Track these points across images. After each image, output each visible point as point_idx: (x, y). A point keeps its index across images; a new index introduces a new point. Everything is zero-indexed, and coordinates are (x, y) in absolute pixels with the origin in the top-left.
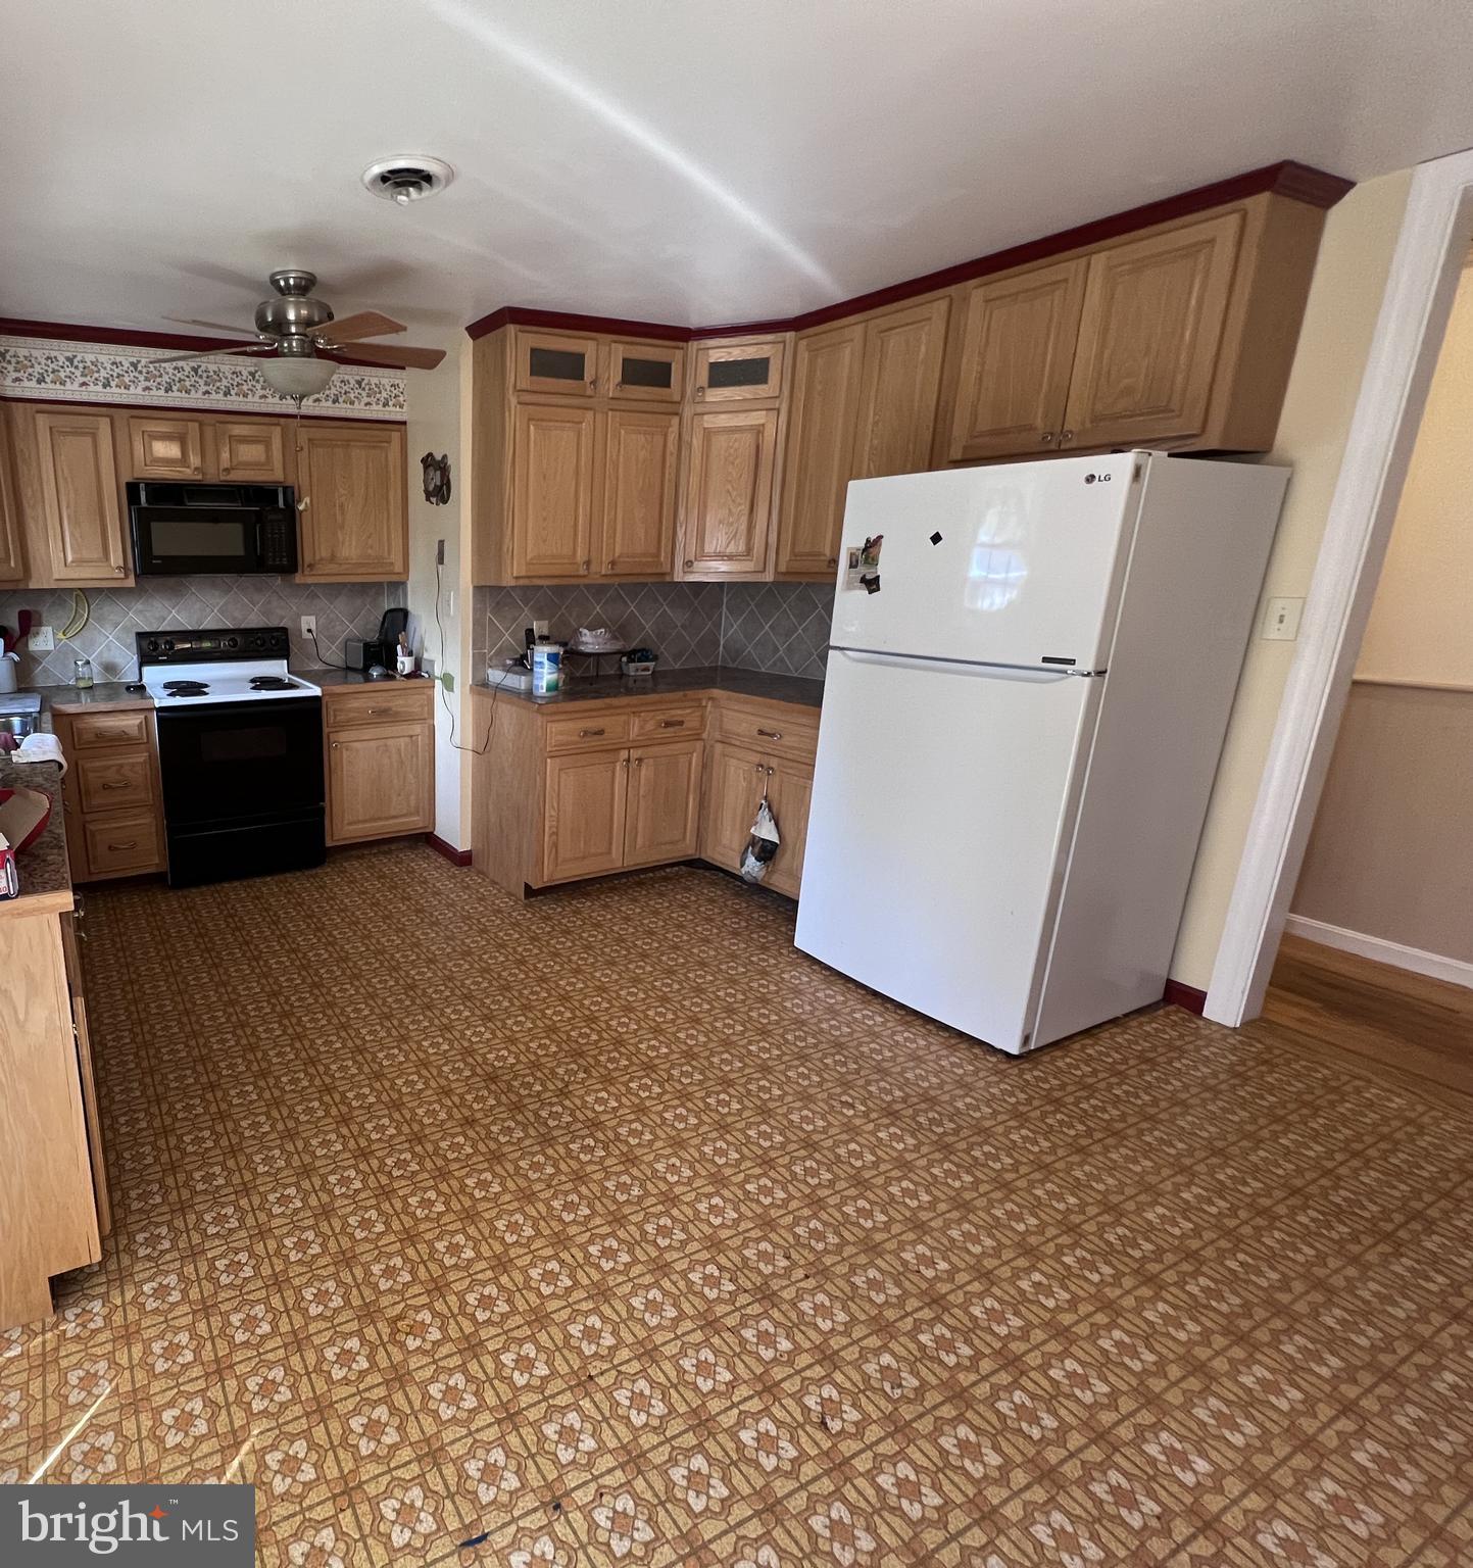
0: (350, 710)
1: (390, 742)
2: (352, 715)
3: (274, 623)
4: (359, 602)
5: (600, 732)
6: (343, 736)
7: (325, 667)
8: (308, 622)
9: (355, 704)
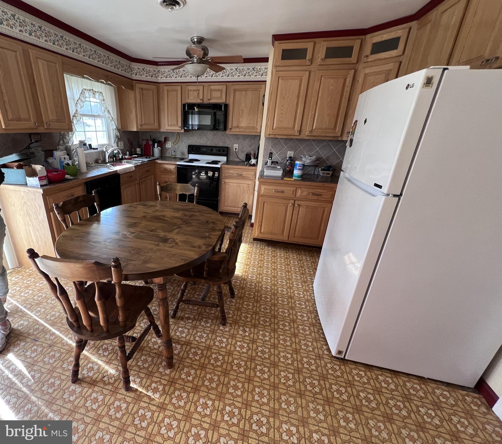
0: (229, 173)
1: (241, 185)
2: (230, 174)
3: (226, 145)
4: (253, 141)
5: (283, 192)
6: (226, 181)
7: (239, 160)
8: (236, 146)
9: (231, 171)
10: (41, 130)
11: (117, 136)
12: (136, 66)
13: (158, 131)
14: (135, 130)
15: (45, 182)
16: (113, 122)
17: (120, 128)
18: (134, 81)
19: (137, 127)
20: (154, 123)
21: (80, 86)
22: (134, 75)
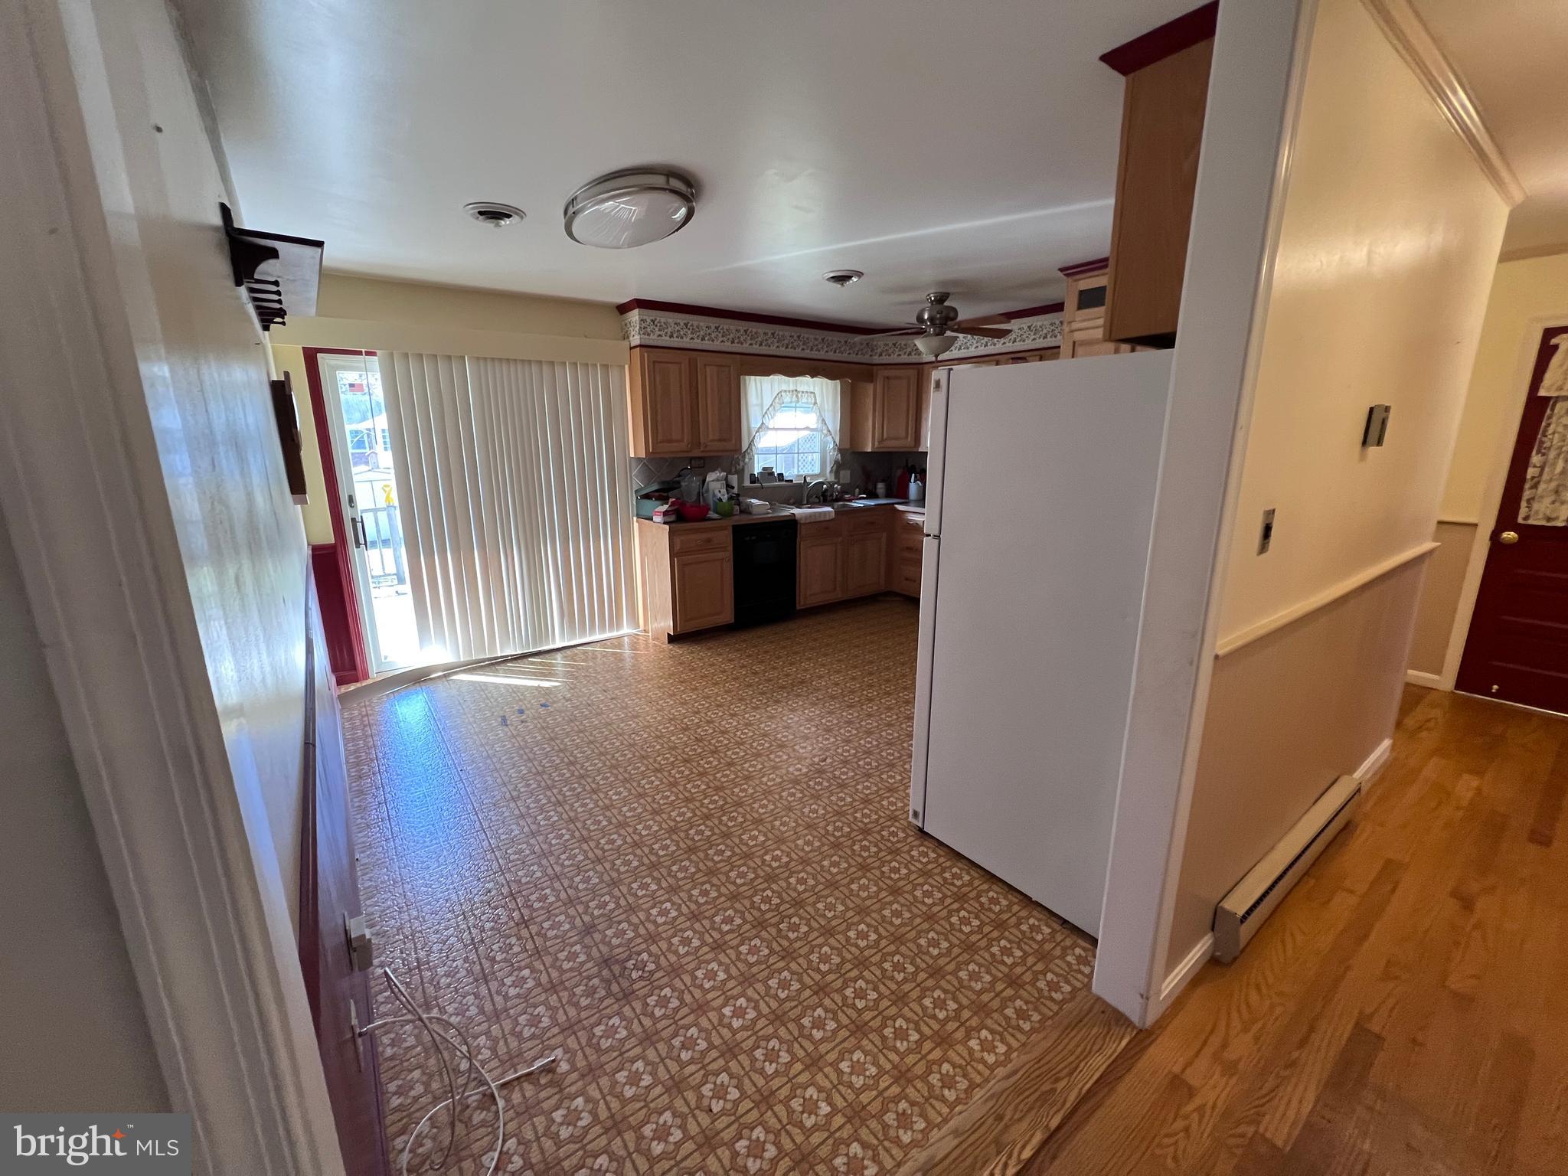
10: (696, 453)
11: (836, 462)
12: (879, 340)
13: (915, 450)
14: (869, 450)
15: (672, 518)
16: (829, 438)
17: (848, 446)
18: (875, 367)
19: (873, 444)
20: (907, 437)
21: (776, 386)
22: (876, 357)
